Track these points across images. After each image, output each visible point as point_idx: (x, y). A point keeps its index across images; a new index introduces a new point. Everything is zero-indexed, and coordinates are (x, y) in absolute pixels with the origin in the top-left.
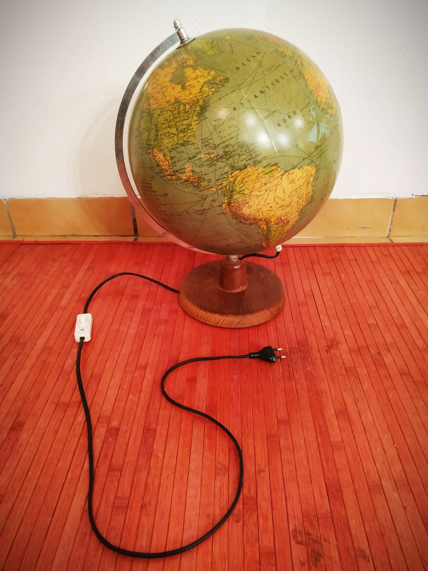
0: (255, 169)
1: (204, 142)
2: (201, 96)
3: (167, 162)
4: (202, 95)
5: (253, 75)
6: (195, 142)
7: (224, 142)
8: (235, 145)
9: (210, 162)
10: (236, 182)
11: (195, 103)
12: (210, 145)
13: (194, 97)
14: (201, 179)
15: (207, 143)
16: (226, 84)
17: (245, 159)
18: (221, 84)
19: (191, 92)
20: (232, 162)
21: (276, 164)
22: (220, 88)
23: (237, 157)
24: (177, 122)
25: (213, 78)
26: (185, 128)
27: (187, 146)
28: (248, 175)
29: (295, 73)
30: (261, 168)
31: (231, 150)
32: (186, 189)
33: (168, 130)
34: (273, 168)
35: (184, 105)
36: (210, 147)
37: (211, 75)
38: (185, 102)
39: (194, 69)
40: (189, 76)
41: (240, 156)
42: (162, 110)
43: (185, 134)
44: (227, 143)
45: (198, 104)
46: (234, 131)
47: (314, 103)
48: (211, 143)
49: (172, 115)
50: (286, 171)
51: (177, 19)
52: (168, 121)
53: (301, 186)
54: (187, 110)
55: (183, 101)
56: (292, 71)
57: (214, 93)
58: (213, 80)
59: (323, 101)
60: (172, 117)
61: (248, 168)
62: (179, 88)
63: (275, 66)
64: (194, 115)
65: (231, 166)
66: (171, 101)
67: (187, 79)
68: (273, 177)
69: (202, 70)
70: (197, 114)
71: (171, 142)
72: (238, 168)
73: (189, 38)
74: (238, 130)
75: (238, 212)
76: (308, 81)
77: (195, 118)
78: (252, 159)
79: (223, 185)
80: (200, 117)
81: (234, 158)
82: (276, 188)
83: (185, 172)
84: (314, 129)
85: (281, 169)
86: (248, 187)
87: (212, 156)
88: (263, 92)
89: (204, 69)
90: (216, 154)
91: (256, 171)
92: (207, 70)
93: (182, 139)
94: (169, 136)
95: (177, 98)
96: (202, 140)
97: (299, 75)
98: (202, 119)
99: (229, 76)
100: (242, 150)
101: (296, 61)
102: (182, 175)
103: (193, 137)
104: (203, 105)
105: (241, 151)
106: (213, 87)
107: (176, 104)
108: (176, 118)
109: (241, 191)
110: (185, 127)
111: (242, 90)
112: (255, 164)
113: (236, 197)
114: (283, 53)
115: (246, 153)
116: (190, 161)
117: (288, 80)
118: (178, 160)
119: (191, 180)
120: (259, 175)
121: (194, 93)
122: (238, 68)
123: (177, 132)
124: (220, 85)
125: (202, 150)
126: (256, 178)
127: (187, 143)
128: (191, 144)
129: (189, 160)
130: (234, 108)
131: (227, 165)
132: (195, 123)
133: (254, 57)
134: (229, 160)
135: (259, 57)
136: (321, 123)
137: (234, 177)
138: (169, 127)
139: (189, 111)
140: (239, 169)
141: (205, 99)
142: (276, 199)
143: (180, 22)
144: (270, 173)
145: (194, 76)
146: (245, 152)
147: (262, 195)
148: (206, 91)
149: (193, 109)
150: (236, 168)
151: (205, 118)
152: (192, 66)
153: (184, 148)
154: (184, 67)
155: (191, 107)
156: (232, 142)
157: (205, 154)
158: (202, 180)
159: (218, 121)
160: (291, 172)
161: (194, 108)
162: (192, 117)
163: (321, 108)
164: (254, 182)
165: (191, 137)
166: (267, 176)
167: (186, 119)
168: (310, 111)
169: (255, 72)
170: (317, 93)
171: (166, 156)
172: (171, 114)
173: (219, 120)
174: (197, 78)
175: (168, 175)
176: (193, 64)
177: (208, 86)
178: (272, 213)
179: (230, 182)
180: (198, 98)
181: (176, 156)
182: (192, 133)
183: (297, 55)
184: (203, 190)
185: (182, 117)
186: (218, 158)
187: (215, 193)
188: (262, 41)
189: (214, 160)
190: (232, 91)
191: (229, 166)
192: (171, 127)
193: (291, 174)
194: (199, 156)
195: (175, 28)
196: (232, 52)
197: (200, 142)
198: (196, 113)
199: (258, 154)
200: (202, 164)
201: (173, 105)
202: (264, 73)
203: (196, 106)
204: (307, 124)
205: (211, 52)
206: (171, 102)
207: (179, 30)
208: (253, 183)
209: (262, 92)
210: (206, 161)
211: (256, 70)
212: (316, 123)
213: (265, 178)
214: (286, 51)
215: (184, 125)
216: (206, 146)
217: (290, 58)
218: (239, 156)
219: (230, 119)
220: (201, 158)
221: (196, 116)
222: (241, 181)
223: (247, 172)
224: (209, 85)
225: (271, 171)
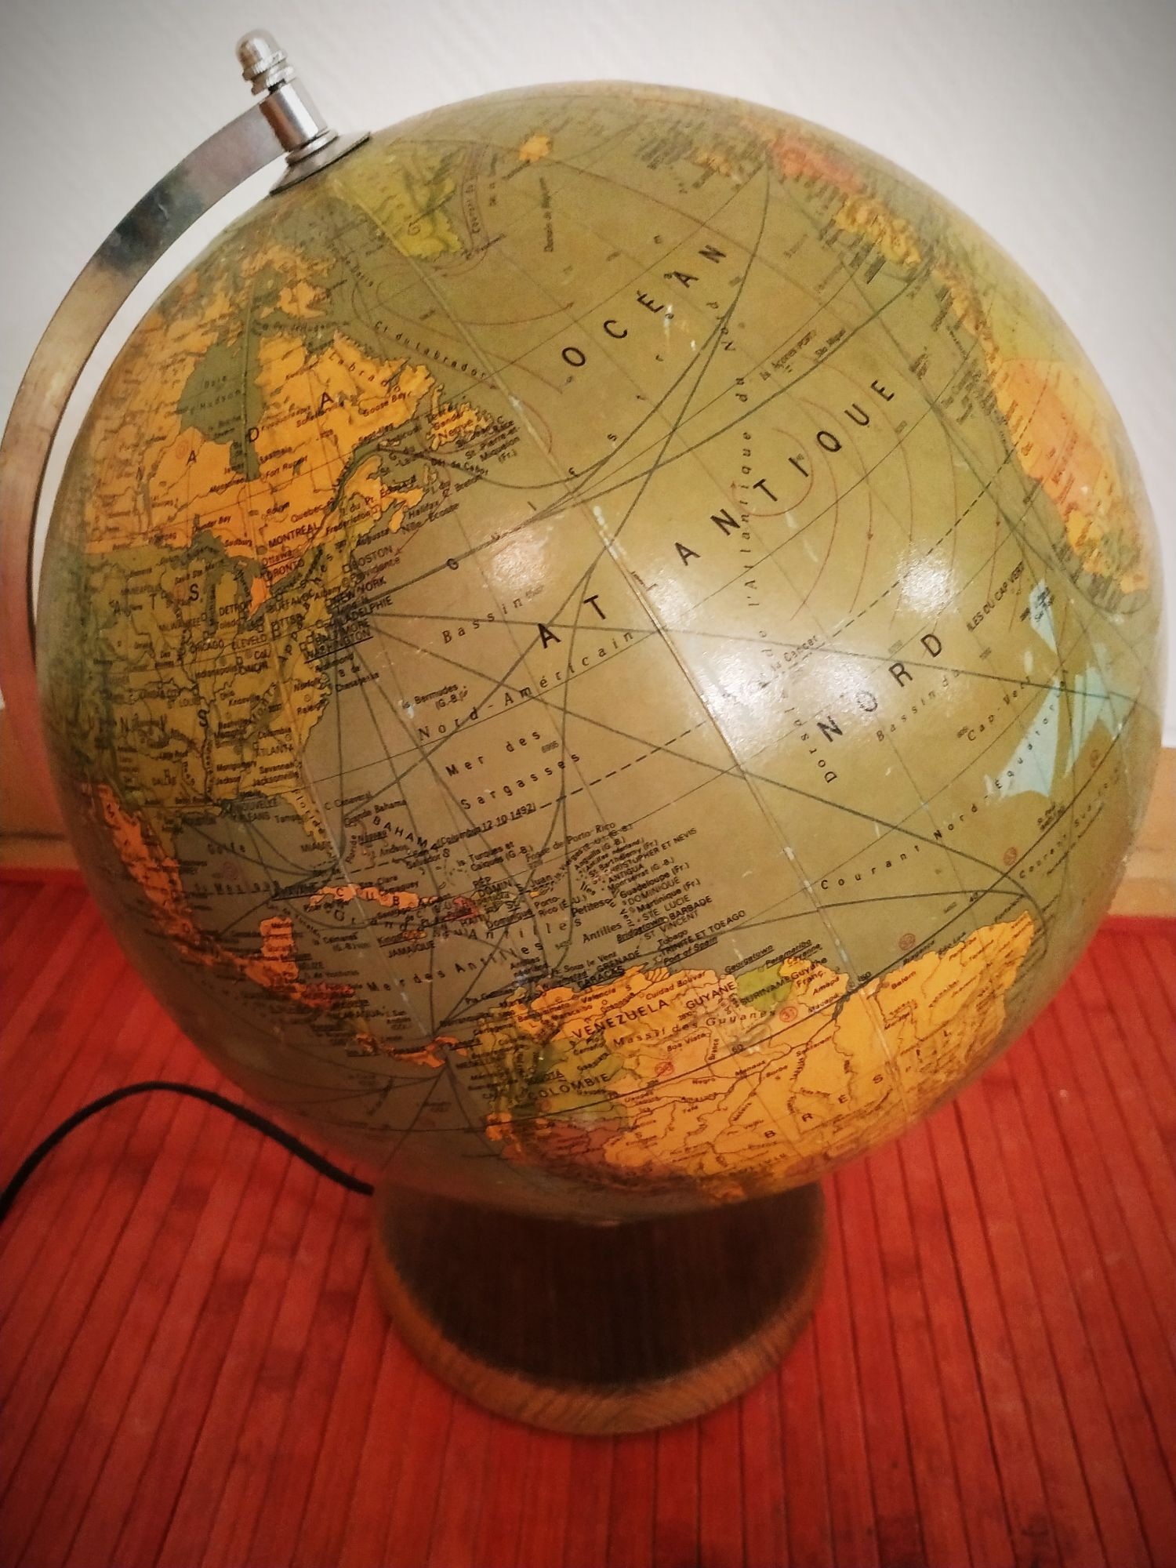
0: (675, 978)
1: (356, 819)
2: (340, 535)
3: (164, 875)
4: (343, 525)
5: (670, 410)
6: (301, 812)
7: (476, 831)
8: (544, 851)
9: (396, 931)
10: (560, 1042)
11: (304, 570)
12: (393, 839)
13: (300, 531)
14: (352, 1004)
15: (372, 829)
16: (492, 464)
17: (613, 928)
18: (461, 457)
19: (282, 497)
20: (530, 940)
21: (803, 950)
22: (459, 487)
23: (564, 916)
24: (198, 675)
25: (415, 418)
26: (246, 722)
27: (256, 823)
28: (628, 1008)
29: (939, 380)
30: (712, 973)
31: (522, 880)
32: (277, 1030)
33: (159, 707)
34: (787, 969)
35: (240, 576)
36: (395, 849)
37: (403, 396)
38: (245, 559)
39: (312, 349)
40: (278, 390)
41: (580, 911)
42: (133, 582)
43: (248, 756)
44: (494, 839)
45: (317, 580)
46: (540, 773)
47: (1047, 562)
48: (399, 831)
49: (174, 626)
50: (861, 978)
51: (258, 33)
52: (158, 658)
53: (945, 1024)
54: (253, 609)
55: (233, 551)
56: (918, 368)
57: (416, 519)
58: (417, 429)
59: (1094, 533)
60: (174, 639)
61: (628, 973)
62: (217, 456)
63: (819, 342)
64: (294, 644)
65: (525, 962)
66: (173, 536)
67: (265, 406)
68: (785, 1011)
69: (352, 355)
70: (311, 648)
71: (172, 782)
72: (568, 975)
73: (336, 138)
74: (562, 765)
75: (580, 1159)
76: (1013, 421)
77: (302, 671)
78: (657, 930)
79: (479, 1050)
80: (328, 666)
81: (541, 922)
82: (802, 1061)
83: (259, 951)
84: (1046, 721)
85: (837, 971)
86: (630, 1063)
87: (407, 899)
88: (734, 524)
89: (368, 353)
90: (428, 892)
91: (677, 990)
92: (382, 359)
93: (228, 780)
94: (163, 743)
95: (203, 522)
96: (343, 803)
97: (963, 393)
98: (342, 681)
99: (515, 408)
100: (589, 881)
101: (943, 294)
102: (246, 962)
103: (291, 782)
104: (350, 595)
105: (584, 887)
106: (414, 479)
107: (197, 565)
108: (196, 648)
109: (589, 1082)
110: (243, 711)
111: (597, 511)
112: (671, 955)
113: (558, 1104)
114: (868, 249)
115: (619, 900)
116: (281, 904)
117: (898, 431)
118: (219, 887)
119: (297, 996)
120: (701, 1010)
121: (296, 508)
122: (574, 357)
123: (199, 734)
124: (455, 465)
125: (348, 860)
126: (682, 1024)
127: (259, 805)
128: (283, 820)
129: (273, 898)
130: (542, 628)
131: (497, 955)
132: (299, 699)
133: (685, 279)
134: (513, 929)
135: (712, 281)
136: (1083, 673)
137: (545, 1017)
138: (163, 696)
139: (268, 619)
140: (571, 979)
141: (361, 552)
142: (802, 1103)
143: (273, 45)
144: (769, 995)
145: (304, 393)
146: (608, 895)
147: (720, 1097)
148: (367, 500)
149: (290, 611)
150: (554, 971)
151: (363, 673)
152: (299, 326)
153: (241, 828)
154: (260, 328)
155: (278, 592)
156: (532, 831)
157: (363, 886)
158: (356, 1010)
159: (441, 704)
160: (892, 978)
161: (296, 602)
162: (283, 660)
163: (1085, 581)
164: (670, 1043)
165: (279, 778)
166: (744, 1010)
167: (251, 669)
168: (1027, 612)
169: (684, 388)
170: (1067, 489)
171: (155, 845)
172: (167, 616)
173: (447, 697)
174: (320, 412)
175: (176, 938)
176: (313, 313)
177: (383, 471)
178: (774, 1153)
179: (523, 1038)
180: (316, 542)
181: (204, 864)
182: (284, 758)
183: (949, 253)
184: (365, 1054)
185: (228, 650)
186: (443, 913)
187: (438, 1077)
188: (741, 170)
189: (417, 921)
190: (532, 513)
191: (511, 959)
192: (172, 699)
193: (894, 986)
194: (326, 890)
195: (250, 85)
196: (550, 246)
197: (335, 815)
198: (304, 634)
199: (692, 903)
200: (350, 933)
201: (185, 565)
202: (741, 389)
203: (309, 595)
204: (1007, 701)
205: (418, 245)
206: (170, 541)
207: (273, 89)
208: (665, 1046)
209: (724, 522)
210: (374, 923)
211: (694, 373)
212: (1057, 685)
213: (733, 1021)
214: (882, 233)
215: (241, 701)
216: (366, 840)
217: (909, 280)
218: (573, 913)
219: (516, 697)
220: (341, 903)
221: (309, 656)
222: (585, 1036)
223: (621, 994)
224: (388, 463)
225: (773, 988)
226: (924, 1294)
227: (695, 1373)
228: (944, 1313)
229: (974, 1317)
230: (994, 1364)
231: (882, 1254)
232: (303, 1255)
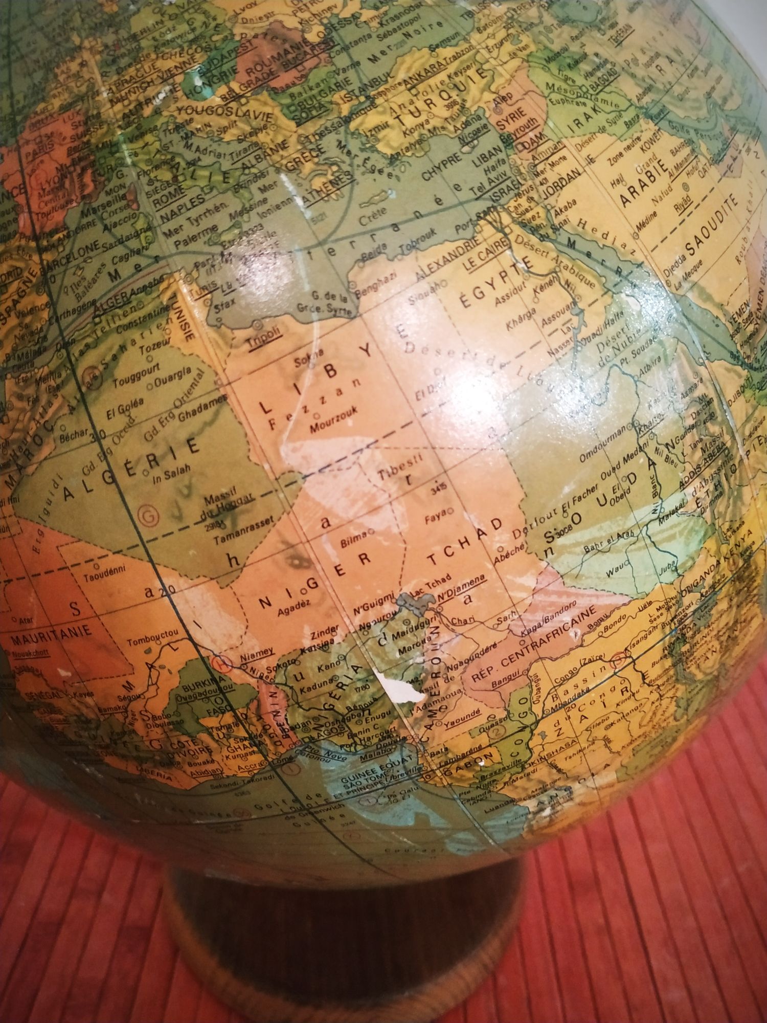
226: (603, 905)
227: (429, 988)
228: (620, 920)
229: (643, 922)
230: (662, 961)
231: (568, 875)
232: (106, 897)
